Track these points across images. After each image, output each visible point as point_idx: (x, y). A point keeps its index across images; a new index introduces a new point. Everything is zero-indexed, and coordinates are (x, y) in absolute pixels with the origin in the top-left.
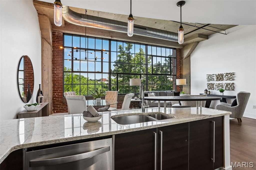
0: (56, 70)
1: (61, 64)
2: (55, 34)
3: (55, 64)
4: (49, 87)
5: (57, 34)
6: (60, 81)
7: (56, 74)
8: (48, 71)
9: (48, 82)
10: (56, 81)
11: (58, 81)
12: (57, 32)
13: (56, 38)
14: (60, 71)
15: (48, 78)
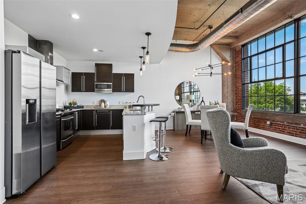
0: (237, 84)
1: (240, 77)
2: (236, 50)
3: (237, 78)
4: (229, 100)
5: (237, 49)
6: (240, 93)
7: (237, 87)
8: (228, 86)
9: (227, 95)
10: (237, 93)
11: (238, 93)
12: (237, 47)
13: (237, 54)
14: (239, 84)
15: (228, 92)
